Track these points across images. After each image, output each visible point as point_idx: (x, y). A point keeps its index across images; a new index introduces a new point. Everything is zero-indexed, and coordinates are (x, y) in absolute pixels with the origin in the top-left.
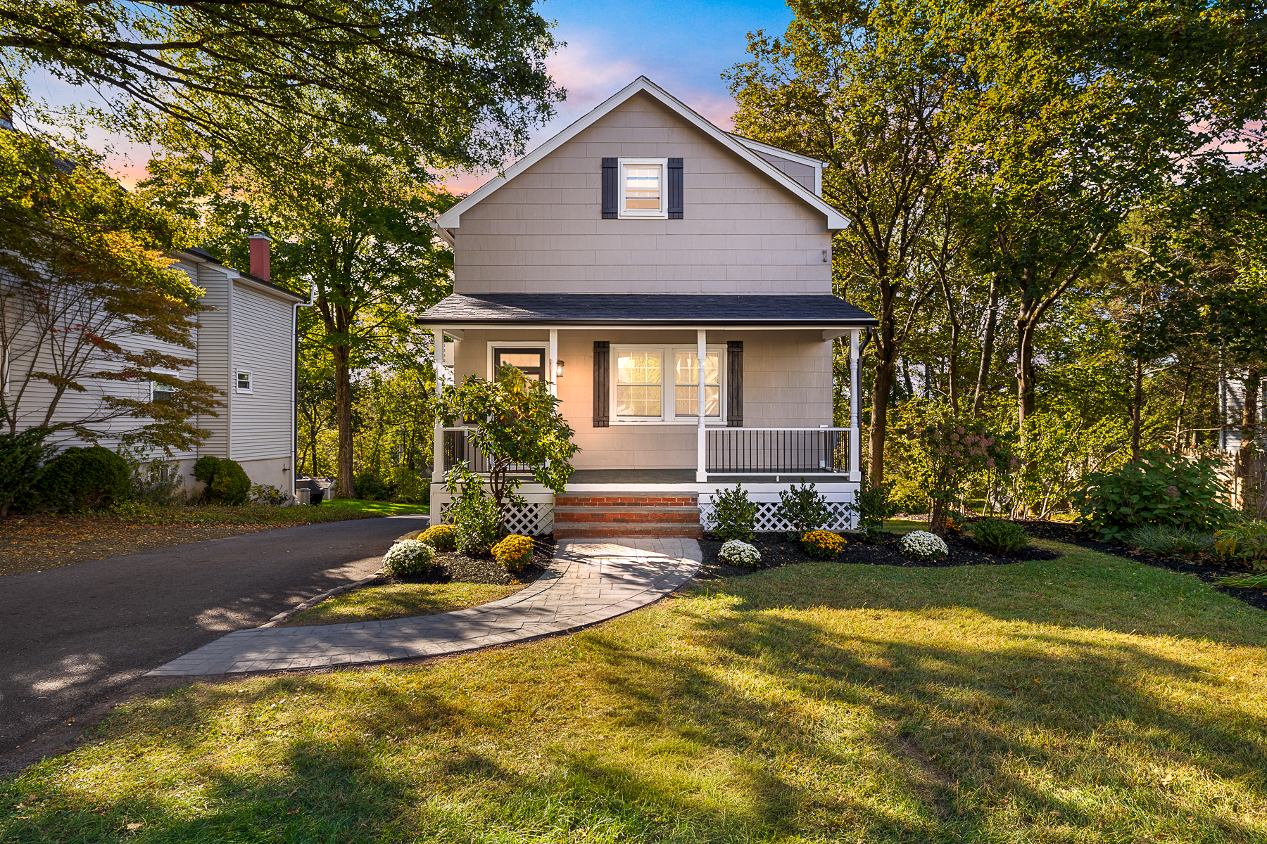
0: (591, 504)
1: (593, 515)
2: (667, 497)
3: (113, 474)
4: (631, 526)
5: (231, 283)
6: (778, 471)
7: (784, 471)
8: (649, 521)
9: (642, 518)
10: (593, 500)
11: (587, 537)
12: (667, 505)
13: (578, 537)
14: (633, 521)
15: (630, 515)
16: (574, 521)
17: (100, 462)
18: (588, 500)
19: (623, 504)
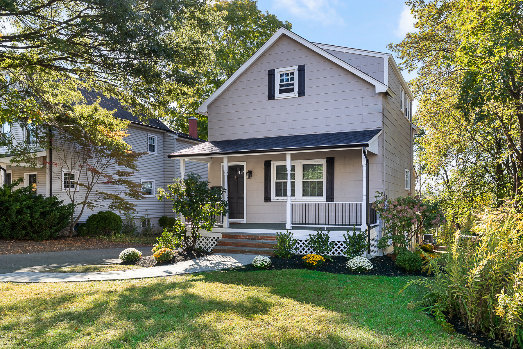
0: (236, 238)
1: (233, 243)
2: (268, 236)
3: (111, 222)
4: (247, 249)
5: (175, 140)
6: (325, 224)
7: (329, 224)
8: (256, 247)
9: (253, 245)
10: (237, 236)
11: (226, 253)
12: (268, 240)
13: (222, 252)
14: (249, 247)
15: (248, 244)
16: (225, 245)
17: (107, 217)
18: (235, 236)
19: (249, 239)
